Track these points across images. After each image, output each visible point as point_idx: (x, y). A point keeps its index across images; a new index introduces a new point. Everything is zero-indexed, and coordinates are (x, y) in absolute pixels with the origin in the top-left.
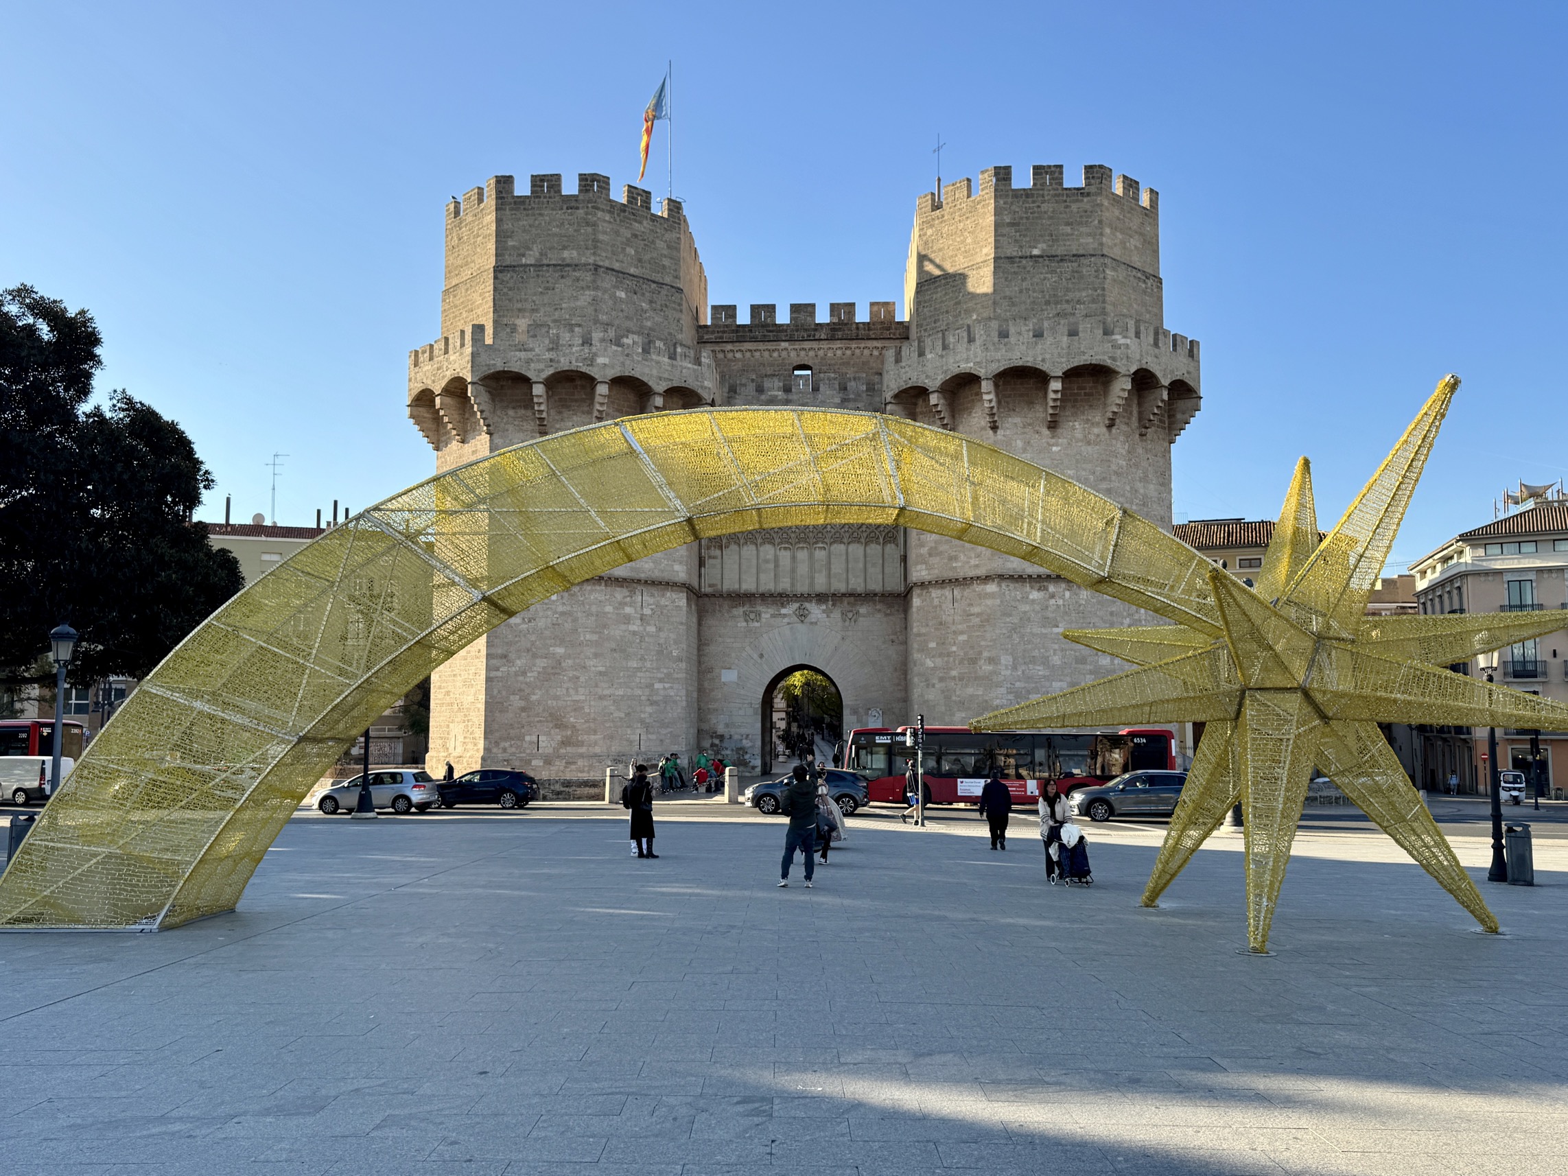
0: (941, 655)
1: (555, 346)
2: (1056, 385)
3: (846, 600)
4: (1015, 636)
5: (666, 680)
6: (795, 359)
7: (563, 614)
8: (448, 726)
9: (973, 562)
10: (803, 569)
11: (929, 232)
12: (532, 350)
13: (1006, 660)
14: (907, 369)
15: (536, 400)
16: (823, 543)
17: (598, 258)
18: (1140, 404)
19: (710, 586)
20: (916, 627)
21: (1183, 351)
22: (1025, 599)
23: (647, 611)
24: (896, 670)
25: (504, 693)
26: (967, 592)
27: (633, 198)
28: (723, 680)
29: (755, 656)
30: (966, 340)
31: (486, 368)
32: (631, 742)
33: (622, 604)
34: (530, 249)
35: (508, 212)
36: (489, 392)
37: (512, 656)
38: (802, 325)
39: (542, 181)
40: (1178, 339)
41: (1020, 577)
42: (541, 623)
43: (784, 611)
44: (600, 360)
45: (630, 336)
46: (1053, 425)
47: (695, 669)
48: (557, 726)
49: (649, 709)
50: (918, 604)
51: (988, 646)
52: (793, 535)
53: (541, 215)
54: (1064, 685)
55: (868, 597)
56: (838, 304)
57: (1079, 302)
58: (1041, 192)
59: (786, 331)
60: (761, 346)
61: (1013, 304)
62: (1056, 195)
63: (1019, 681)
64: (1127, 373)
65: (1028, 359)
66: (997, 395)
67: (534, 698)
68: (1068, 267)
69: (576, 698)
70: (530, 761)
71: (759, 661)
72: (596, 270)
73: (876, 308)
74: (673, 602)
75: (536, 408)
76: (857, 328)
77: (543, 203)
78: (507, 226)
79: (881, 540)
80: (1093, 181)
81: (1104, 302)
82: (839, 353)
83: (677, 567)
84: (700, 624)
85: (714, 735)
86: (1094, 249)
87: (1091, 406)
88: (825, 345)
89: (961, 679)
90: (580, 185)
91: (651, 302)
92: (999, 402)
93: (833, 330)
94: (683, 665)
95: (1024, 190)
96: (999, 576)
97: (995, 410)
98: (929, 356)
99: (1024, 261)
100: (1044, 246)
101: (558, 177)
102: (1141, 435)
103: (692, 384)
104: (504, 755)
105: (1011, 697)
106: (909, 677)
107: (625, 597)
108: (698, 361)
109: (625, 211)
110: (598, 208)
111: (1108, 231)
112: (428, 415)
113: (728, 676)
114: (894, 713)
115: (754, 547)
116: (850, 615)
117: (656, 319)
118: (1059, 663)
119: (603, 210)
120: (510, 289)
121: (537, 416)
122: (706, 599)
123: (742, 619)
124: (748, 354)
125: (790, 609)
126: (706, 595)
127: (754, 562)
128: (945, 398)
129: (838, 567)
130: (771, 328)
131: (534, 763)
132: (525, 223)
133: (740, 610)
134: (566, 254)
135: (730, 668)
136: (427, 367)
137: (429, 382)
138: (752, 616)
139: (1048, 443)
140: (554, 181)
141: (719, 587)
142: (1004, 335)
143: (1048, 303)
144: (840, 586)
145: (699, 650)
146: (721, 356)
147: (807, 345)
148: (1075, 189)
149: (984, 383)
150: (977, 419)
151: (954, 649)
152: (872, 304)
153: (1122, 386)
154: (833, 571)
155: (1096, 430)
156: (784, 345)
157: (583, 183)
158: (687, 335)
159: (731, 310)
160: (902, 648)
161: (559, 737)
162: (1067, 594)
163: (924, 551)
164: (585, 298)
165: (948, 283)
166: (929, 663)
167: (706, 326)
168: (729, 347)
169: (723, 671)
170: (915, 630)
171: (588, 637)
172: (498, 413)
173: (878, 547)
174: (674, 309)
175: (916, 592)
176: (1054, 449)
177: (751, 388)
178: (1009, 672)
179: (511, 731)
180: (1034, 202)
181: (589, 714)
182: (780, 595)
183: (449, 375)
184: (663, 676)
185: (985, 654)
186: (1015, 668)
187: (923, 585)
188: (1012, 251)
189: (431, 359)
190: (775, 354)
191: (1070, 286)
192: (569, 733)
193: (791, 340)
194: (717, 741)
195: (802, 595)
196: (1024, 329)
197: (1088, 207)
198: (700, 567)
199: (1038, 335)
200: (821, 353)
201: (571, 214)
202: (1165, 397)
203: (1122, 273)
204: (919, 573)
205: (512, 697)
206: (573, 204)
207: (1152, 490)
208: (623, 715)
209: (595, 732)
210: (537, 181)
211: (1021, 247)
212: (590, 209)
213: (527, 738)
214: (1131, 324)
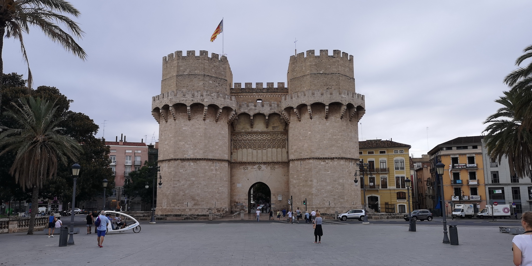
0: (298, 179)
1: (193, 95)
2: (327, 107)
3: (272, 164)
4: (317, 174)
5: (222, 187)
6: (257, 97)
7: (194, 169)
8: (162, 200)
9: (306, 154)
10: (260, 155)
11: (293, 66)
12: (187, 97)
13: (315, 181)
14: (288, 102)
15: (188, 111)
16: (265, 148)
17: (205, 73)
18: (349, 112)
19: (234, 160)
20: (291, 172)
21: (360, 98)
22: (320, 164)
23: (217, 168)
24: (285, 183)
25: (178, 191)
26: (305, 162)
27: (214, 56)
28: (237, 186)
29: (247, 180)
30: (303, 95)
31: (174, 103)
32: (213, 204)
33: (211, 166)
34: (187, 70)
35: (180, 60)
36: (175, 108)
37: (180, 180)
38: (259, 88)
39: (190, 52)
40: (359, 95)
41: (319, 158)
42: (188, 171)
43: (254, 167)
44: (205, 100)
45: (213, 93)
46: (326, 118)
47: (230, 183)
48: (193, 200)
49: (218, 195)
50: (291, 165)
51: (310, 177)
52: (257, 146)
53: (189, 61)
54: (330, 187)
55: (278, 163)
56: (269, 83)
57: (333, 85)
58: (322, 57)
59: (255, 90)
60: (248, 94)
61: (316, 86)
62: (326, 58)
63: (319, 186)
64: (345, 105)
65: (320, 100)
66: (312, 110)
67: (186, 192)
68: (330, 76)
69: (198, 192)
70: (185, 210)
71: (247, 181)
72: (204, 76)
73: (279, 84)
74: (225, 165)
75: (188, 113)
76: (274, 89)
77: (190, 58)
78: (180, 64)
79: (281, 147)
80: (336, 54)
81: (339, 85)
82: (269, 96)
83: (225, 155)
84: (231, 171)
85: (235, 202)
86: (336, 72)
87: (336, 113)
88: (265, 94)
89: (303, 186)
90: (200, 53)
91: (219, 84)
92: (312, 112)
93: (268, 90)
94: (227, 183)
95: (318, 56)
96: (313, 158)
97: (311, 114)
98: (294, 99)
99: (318, 74)
100: (323, 71)
101: (194, 51)
102: (350, 120)
103: (230, 106)
104: (178, 208)
105: (316, 191)
106: (289, 185)
107: (211, 164)
108: (231, 100)
109: (212, 60)
110: (205, 60)
111: (340, 67)
112: (156, 114)
113: (239, 185)
114: (285, 195)
115: (246, 149)
116: (273, 168)
117: (220, 88)
118: (329, 181)
119: (206, 60)
120: (181, 81)
121: (188, 115)
122: (233, 164)
123: (243, 169)
124: (244, 96)
125: (256, 166)
126: (233, 163)
127: (246, 153)
128: (298, 110)
129: (269, 155)
130: (251, 89)
131: (186, 210)
132: (185, 63)
133: (243, 167)
134: (196, 72)
135: (239, 183)
136: (157, 101)
137: (158, 105)
138: (246, 168)
139: (325, 123)
140: (193, 52)
141: (236, 160)
142: (313, 94)
143: (325, 85)
144: (270, 160)
145: (231, 178)
146: (237, 97)
147: (260, 94)
148: (331, 56)
149: (308, 107)
150: (306, 116)
151: (301, 178)
152: (278, 83)
153: (344, 108)
154: (268, 156)
155: (338, 119)
156: (254, 94)
157: (201, 53)
158: (228, 92)
159: (240, 84)
160: (287, 177)
161: (193, 203)
162: (331, 163)
163: (293, 151)
164: (201, 83)
165: (298, 79)
166: (295, 182)
167: (233, 89)
168: (239, 94)
169: (237, 184)
170: (290, 172)
171: (201, 175)
172: (177, 114)
173: (281, 149)
174: (225, 85)
175: (291, 162)
176: (327, 124)
177: (245, 105)
178: (316, 184)
179: (180, 201)
180: (320, 59)
181: (202, 196)
182: (253, 162)
183: (164, 104)
184: (221, 186)
185: (310, 179)
186: (317, 183)
187: (293, 160)
188: (315, 72)
189: (159, 99)
190: (252, 96)
191: (330, 81)
192: (196, 202)
193: (256, 92)
194: (236, 204)
195: (259, 162)
196: (318, 92)
197: (335, 61)
198: (231, 155)
199: (322, 94)
200: (264, 96)
201: (198, 61)
202: (356, 110)
203: (344, 77)
204: (291, 157)
205: (180, 192)
206: (198, 58)
207: (353, 134)
208: (211, 197)
209: (203, 201)
210: (189, 52)
211: (317, 71)
212: (203, 60)
213: (185, 203)
214: (346, 92)
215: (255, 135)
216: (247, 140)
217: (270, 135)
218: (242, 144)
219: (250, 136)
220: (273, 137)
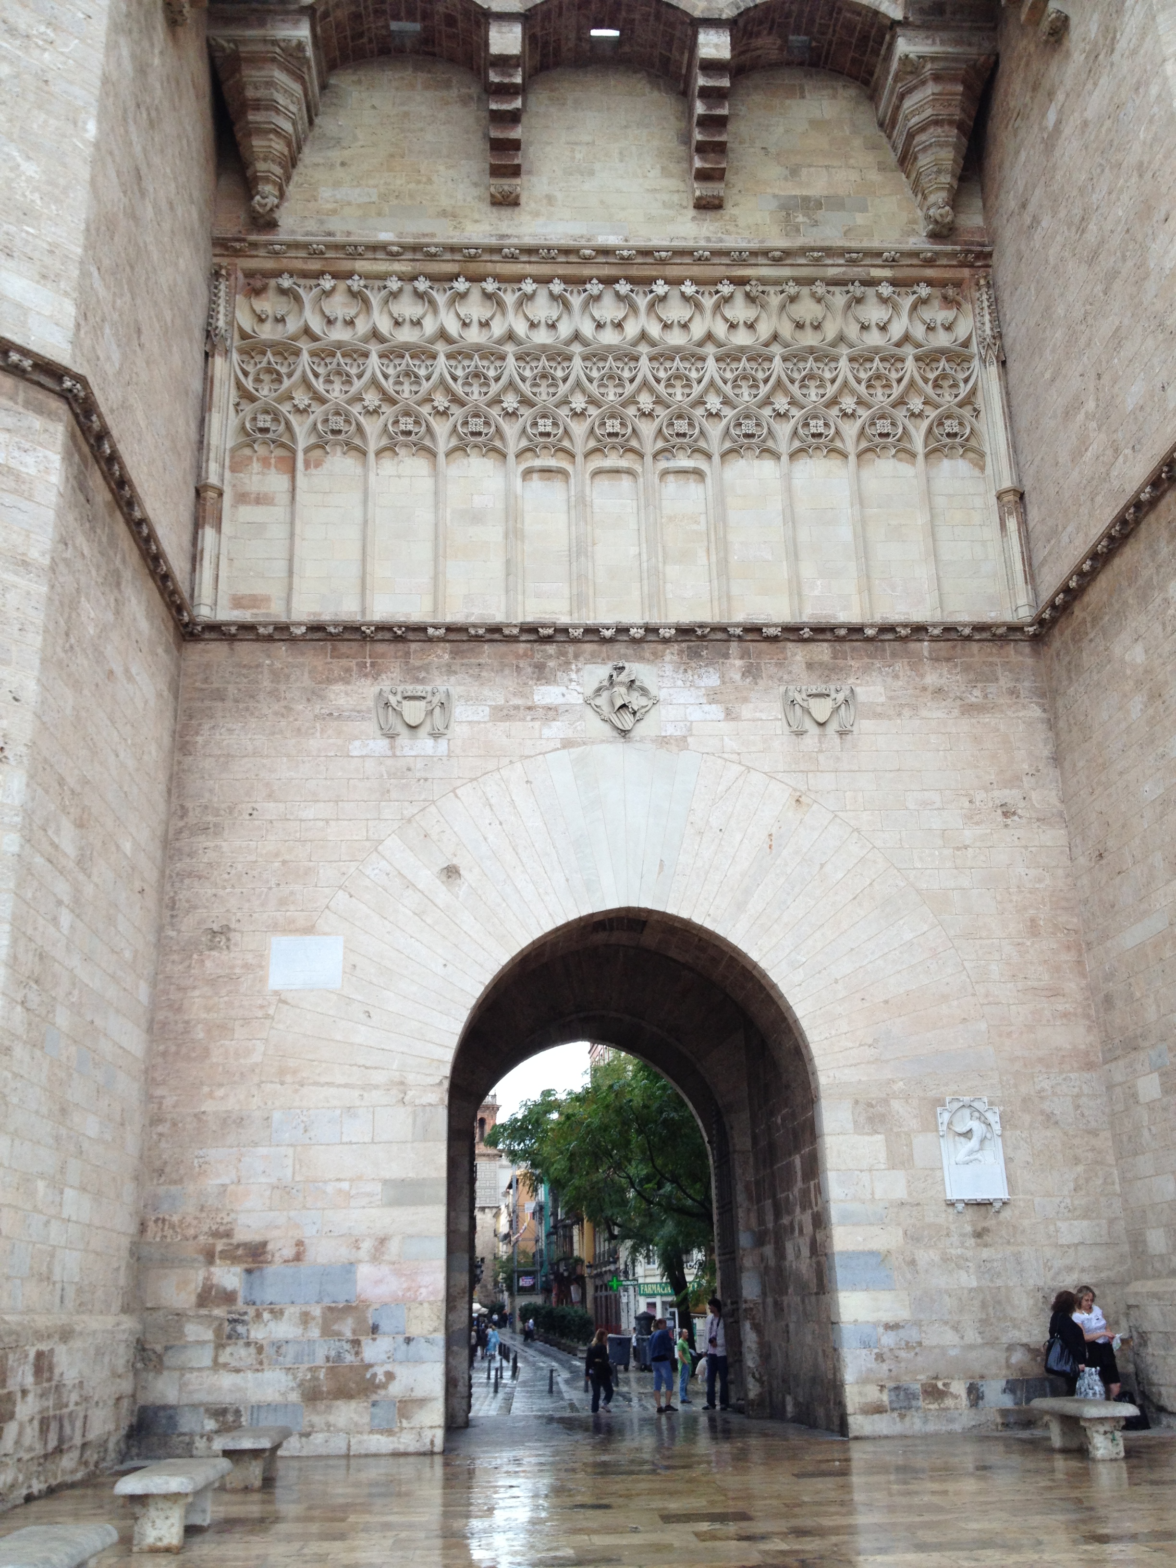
3: (799, 654)
10: (617, 546)
16: (694, 453)
19: (238, 602)
28: (273, 982)
29: (426, 874)
43: (545, 696)
52: (577, 429)
55: (884, 639)
71: (441, 893)
79: (918, 444)
85: (219, 1245)
113: (298, 967)
115: (421, 465)
116: (820, 710)
122: (218, 648)
123: (370, 727)
125: (574, 686)
126: (216, 630)
127: (424, 516)
129: (754, 542)
135: (309, 930)
138: (413, 712)
144: (768, 606)
154: (737, 554)
169: (279, 943)
182: (530, 629)
194: (231, 1277)
195: (622, 630)
198: (198, 524)
215: (542, 298)
216: (441, 348)
217: (750, 299)
218: (372, 399)
219: (475, 309)
220: (800, 326)
